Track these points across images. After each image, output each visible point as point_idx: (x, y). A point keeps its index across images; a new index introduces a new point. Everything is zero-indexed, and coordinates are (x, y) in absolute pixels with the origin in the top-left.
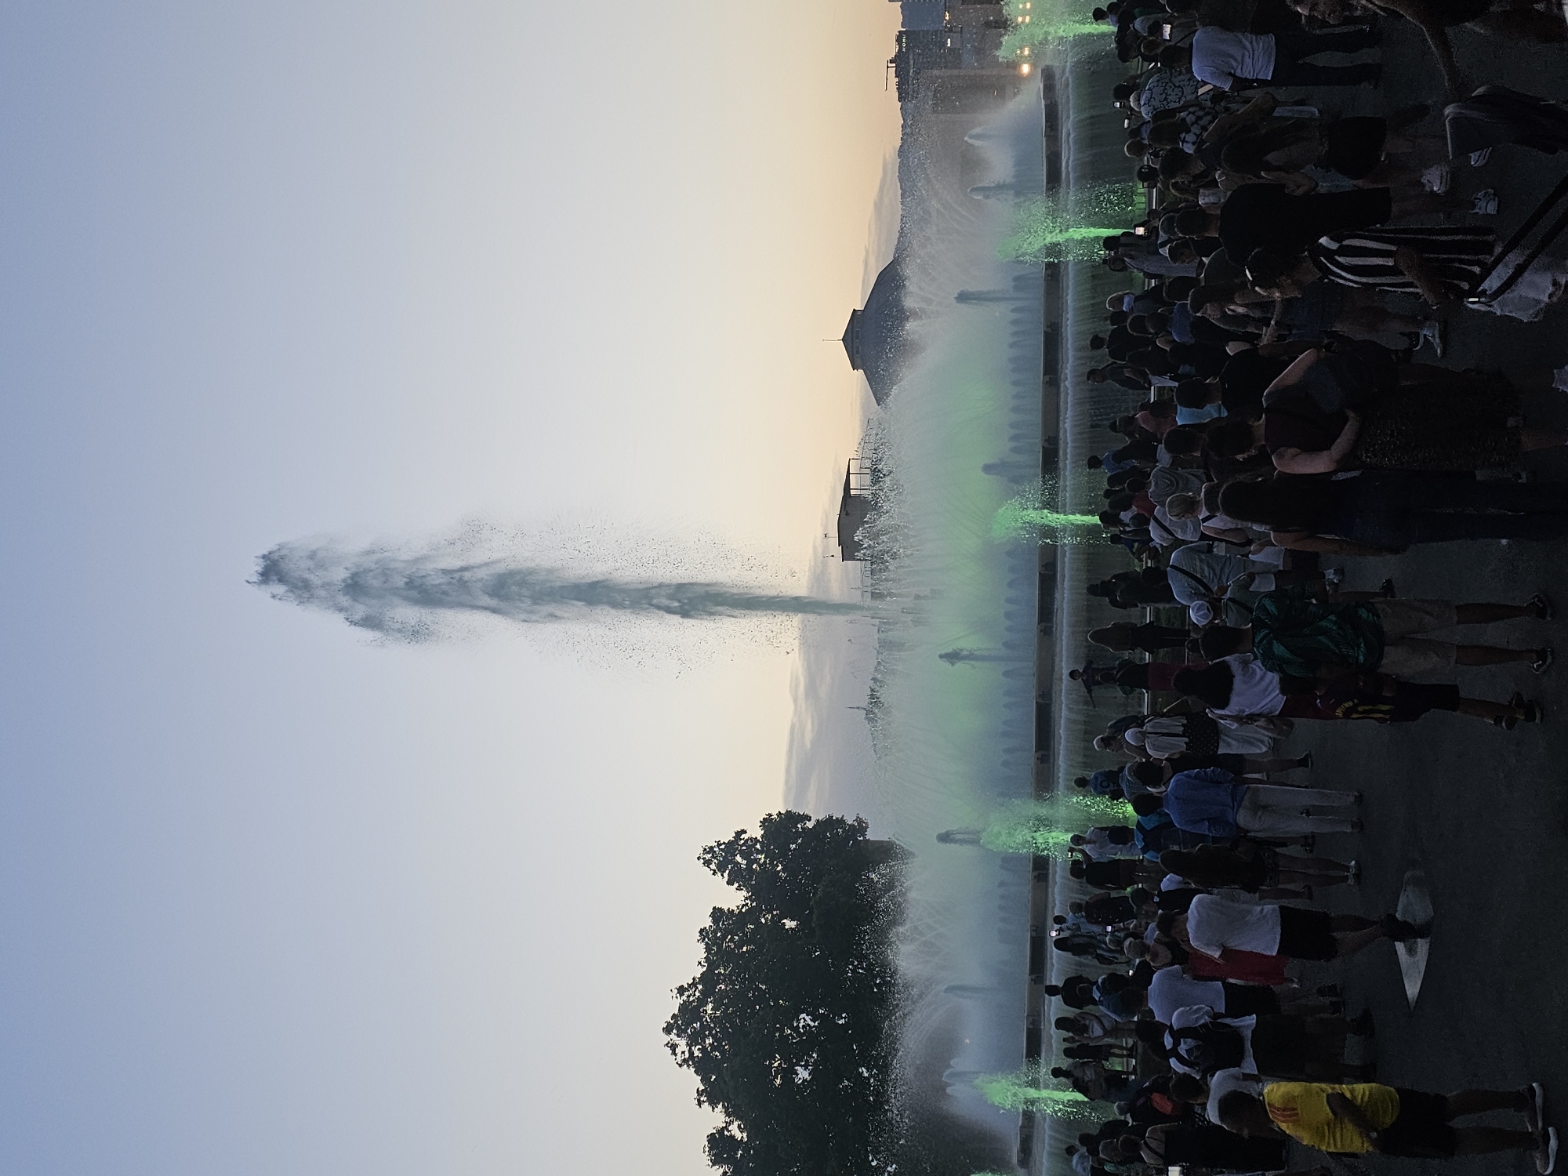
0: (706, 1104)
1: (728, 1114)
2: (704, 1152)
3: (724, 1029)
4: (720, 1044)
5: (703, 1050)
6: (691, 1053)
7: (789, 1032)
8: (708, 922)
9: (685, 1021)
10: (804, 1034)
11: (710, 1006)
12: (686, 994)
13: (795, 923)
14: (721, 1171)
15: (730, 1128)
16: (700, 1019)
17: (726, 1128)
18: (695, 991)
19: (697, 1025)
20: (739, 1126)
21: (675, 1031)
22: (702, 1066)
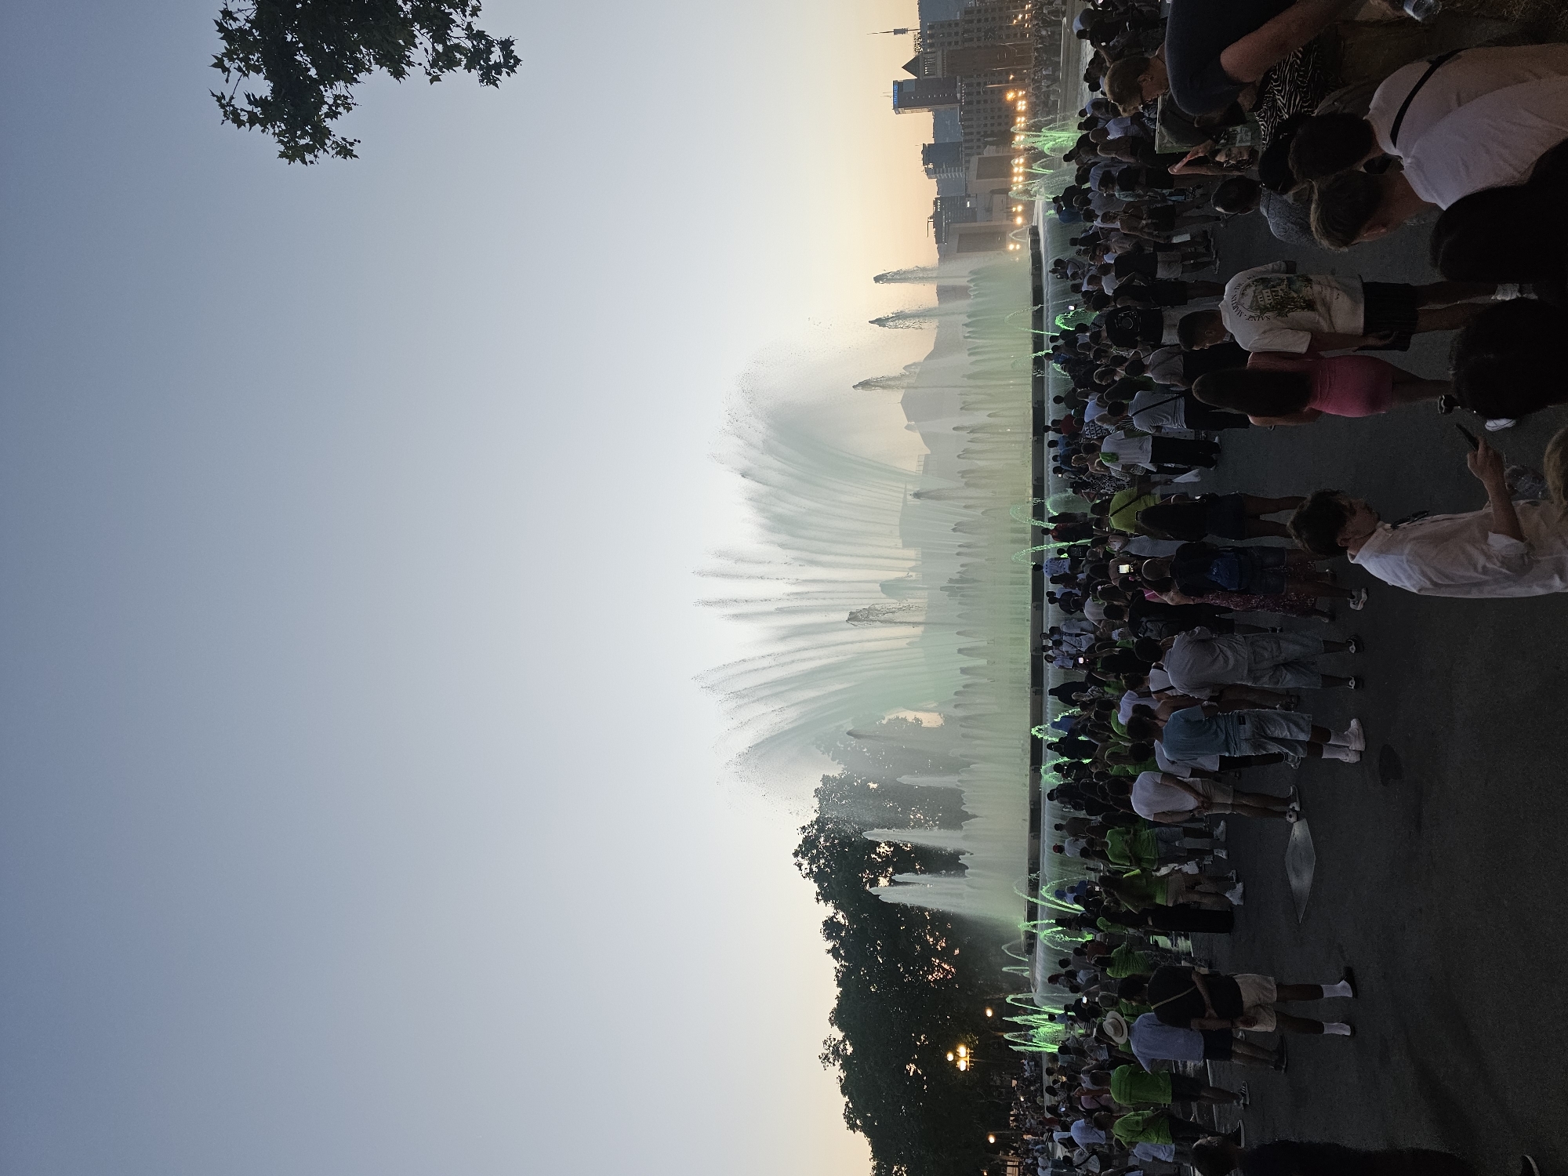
0: (822, 901)
1: (836, 908)
2: (820, 932)
3: (832, 854)
4: (829, 863)
5: (819, 867)
6: (811, 869)
7: (873, 856)
8: (820, 785)
9: (807, 848)
10: (884, 857)
11: (822, 840)
12: (807, 831)
13: (875, 786)
14: (833, 944)
15: (837, 917)
16: (816, 847)
17: (834, 917)
18: (813, 829)
19: (815, 851)
20: (843, 916)
21: (800, 855)
22: (819, 877)
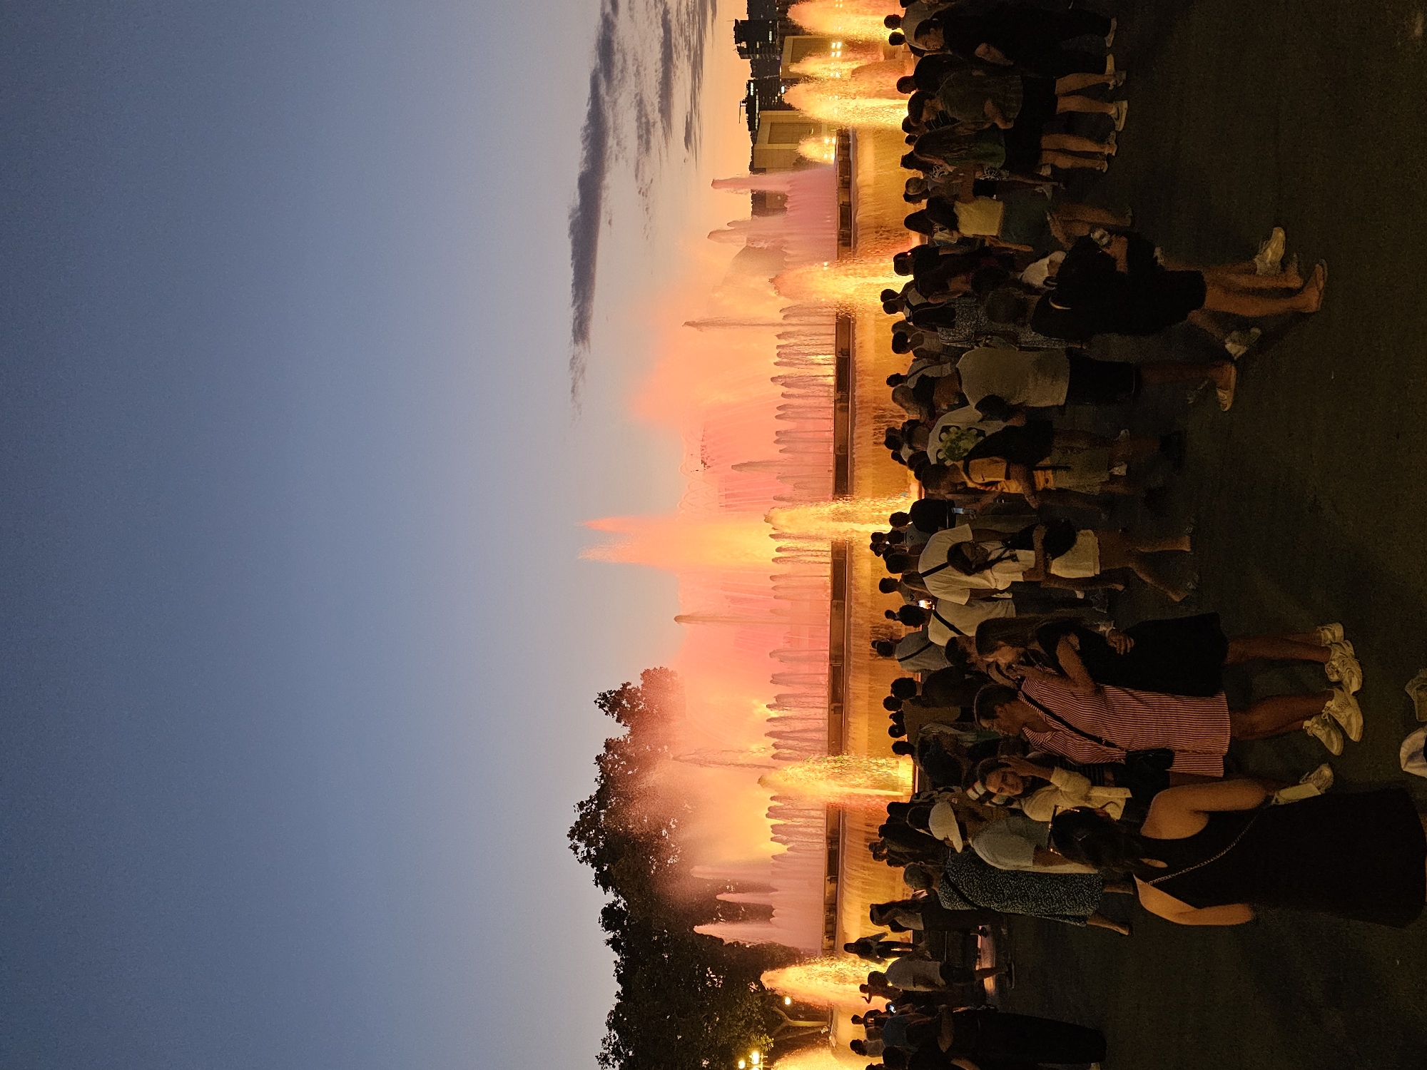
0: (601, 886)
1: (616, 894)
2: (599, 922)
5: (597, 850)
6: (588, 852)
8: (602, 751)
9: (585, 827)
11: (602, 817)
12: (585, 808)
14: (612, 934)
15: (618, 906)
16: (595, 826)
17: (614, 904)
18: (593, 803)
19: (593, 831)
20: (624, 904)
21: (576, 837)
22: (596, 862)
